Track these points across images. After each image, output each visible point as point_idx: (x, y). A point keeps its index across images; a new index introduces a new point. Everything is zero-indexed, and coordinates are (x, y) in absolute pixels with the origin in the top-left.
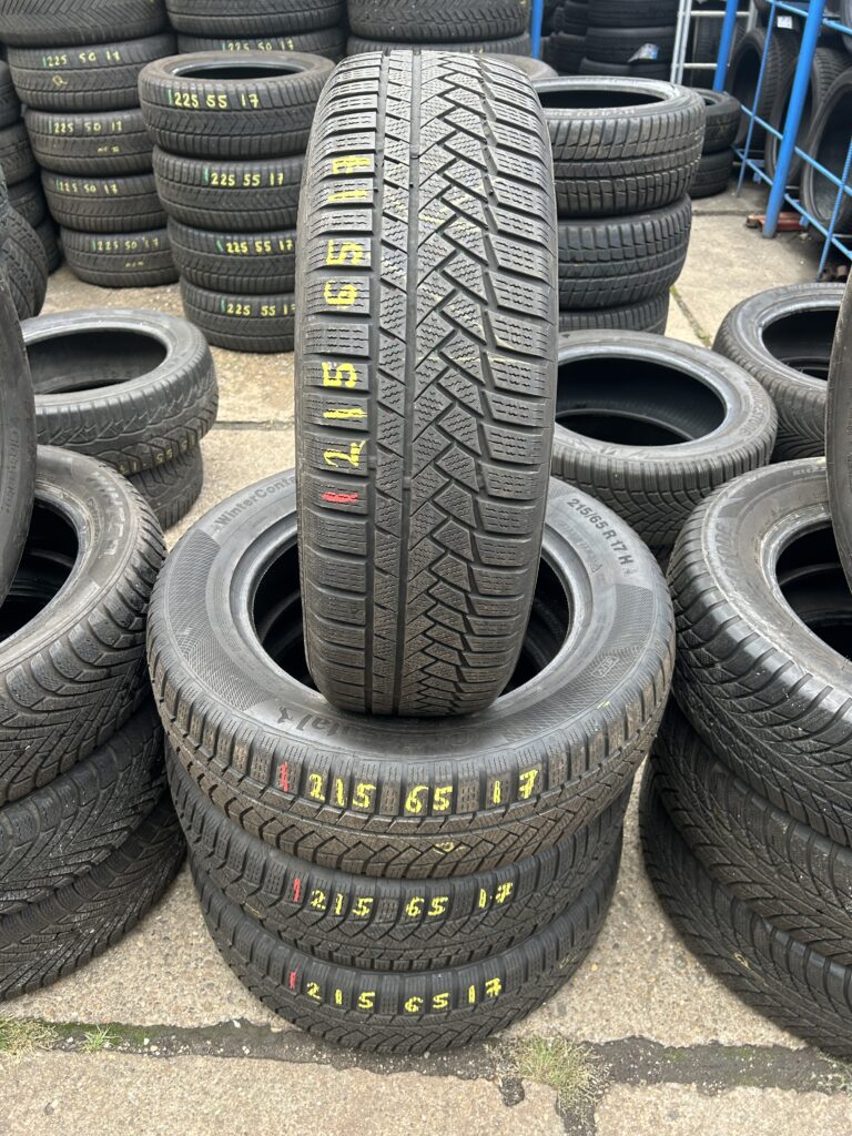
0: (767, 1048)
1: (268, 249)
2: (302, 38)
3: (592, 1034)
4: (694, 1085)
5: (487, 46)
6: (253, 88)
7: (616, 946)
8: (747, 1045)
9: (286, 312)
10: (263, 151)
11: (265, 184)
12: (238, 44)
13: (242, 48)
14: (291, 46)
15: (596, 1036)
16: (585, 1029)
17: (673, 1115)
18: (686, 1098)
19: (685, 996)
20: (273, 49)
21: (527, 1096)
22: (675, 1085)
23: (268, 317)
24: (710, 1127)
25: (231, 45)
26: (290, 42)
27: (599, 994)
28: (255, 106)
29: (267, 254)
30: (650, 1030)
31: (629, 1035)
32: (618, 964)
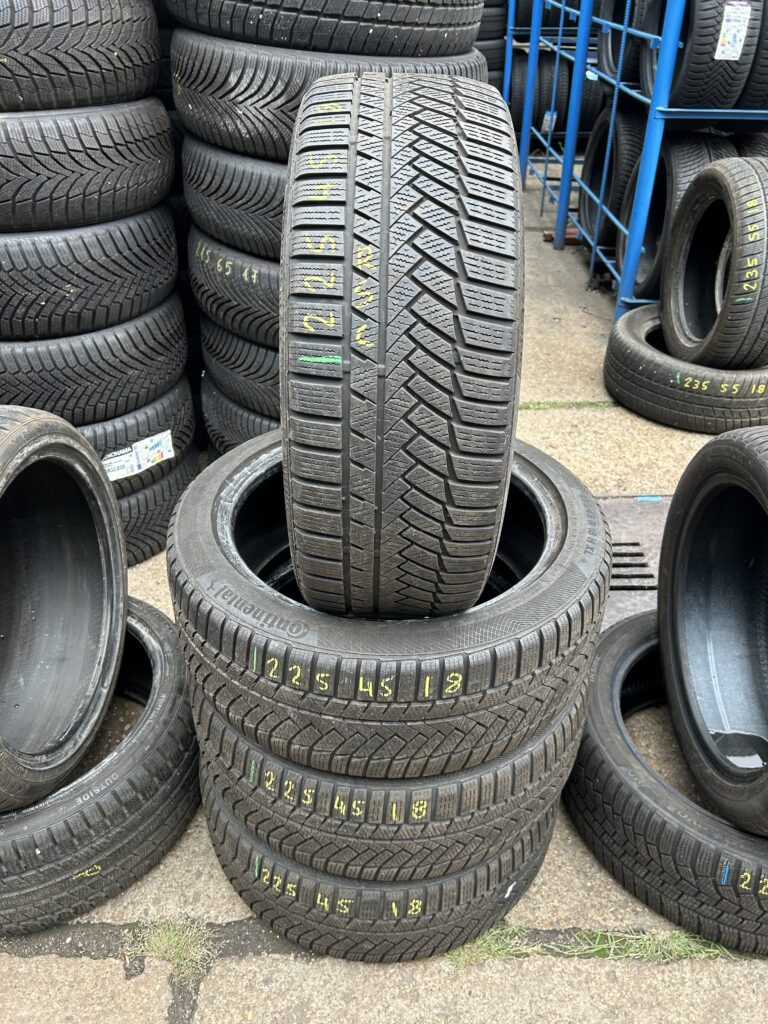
3: (217, 917)
4: (293, 955)
15: (220, 918)
16: (212, 912)
17: (266, 982)
18: (282, 966)
21: (146, 971)
22: (277, 956)
24: (296, 990)
31: (249, 916)
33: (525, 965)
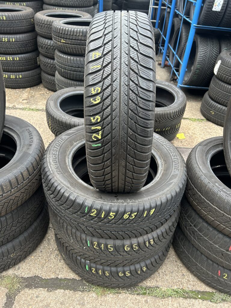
0: (71, 279)
1: (11, 59)
2: (28, 3)
3: (24, 275)
4: (47, 289)
5: (79, 9)
6: (4, 15)
7: (41, 251)
8: (66, 278)
9: (18, 77)
10: (8, 32)
11: (9, 41)
12: (9, 3)
13: (11, 4)
14: (25, 5)
15: (25, 276)
16: (23, 273)
17: (37, 297)
18: (43, 292)
19: (54, 265)
20: (20, 5)
22: (41, 289)
23: (13, 78)
24: (46, 300)
25: (7, 3)
26: (24, 3)
27: (31, 264)
28: (5, 19)
29: (11, 61)
30: (41, 274)
31: (34, 275)
32: (40, 256)
33: (120, 296)
